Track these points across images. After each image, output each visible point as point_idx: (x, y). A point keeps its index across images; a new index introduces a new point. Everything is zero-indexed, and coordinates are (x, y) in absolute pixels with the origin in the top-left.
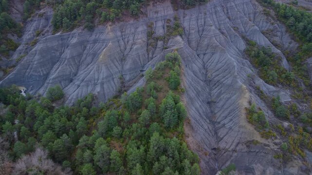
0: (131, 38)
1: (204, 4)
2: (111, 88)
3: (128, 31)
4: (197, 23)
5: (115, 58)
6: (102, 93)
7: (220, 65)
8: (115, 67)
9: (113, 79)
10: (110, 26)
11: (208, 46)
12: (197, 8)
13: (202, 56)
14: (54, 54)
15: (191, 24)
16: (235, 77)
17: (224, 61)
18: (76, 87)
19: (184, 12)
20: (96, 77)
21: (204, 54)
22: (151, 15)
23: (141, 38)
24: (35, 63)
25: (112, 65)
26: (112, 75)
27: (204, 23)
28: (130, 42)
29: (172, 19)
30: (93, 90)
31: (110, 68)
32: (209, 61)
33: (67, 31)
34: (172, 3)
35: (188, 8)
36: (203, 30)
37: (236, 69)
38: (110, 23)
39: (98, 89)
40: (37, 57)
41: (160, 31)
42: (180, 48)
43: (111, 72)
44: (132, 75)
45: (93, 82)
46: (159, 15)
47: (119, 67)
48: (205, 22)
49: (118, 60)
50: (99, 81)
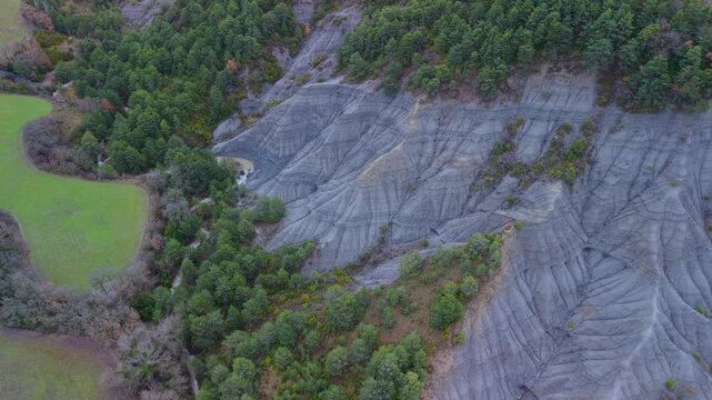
0: (452, 145)
1: (692, 112)
2: (355, 245)
3: (453, 127)
4: (644, 158)
5: (395, 182)
6: (334, 247)
7: (617, 308)
8: (384, 201)
9: (369, 225)
10: (422, 103)
11: (628, 238)
12: (666, 116)
13: (595, 257)
14: (314, 121)
15: (622, 155)
16: (618, 369)
17: (632, 306)
18: (306, 212)
19: (620, 116)
20: (338, 212)
21: (606, 256)
22: (531, 98)
23: (472, 154)
24: (278, 130)
25: (382, 195)
26: (371, 218)
27: (663, 168)
28: (445, 154)
29: (577, 127)
30: (324, 233)
31: (372, 201)
32: (603, 282)
33: (352, 82)
34: (599, 82)
35: (635, 110)
36: (648, 185)
37: (639, 348)
38: (424, 97)
39: (330, 237)
40: (284, 120)
41: (528, 150)
42: (531, 224)
43: (370, 210)
44: (409, 232)
45: (330, 218)
46: (550, 105)
47: (393, 204)
48: (667, 164)
49: (399, 186)
50: (340, 222)
